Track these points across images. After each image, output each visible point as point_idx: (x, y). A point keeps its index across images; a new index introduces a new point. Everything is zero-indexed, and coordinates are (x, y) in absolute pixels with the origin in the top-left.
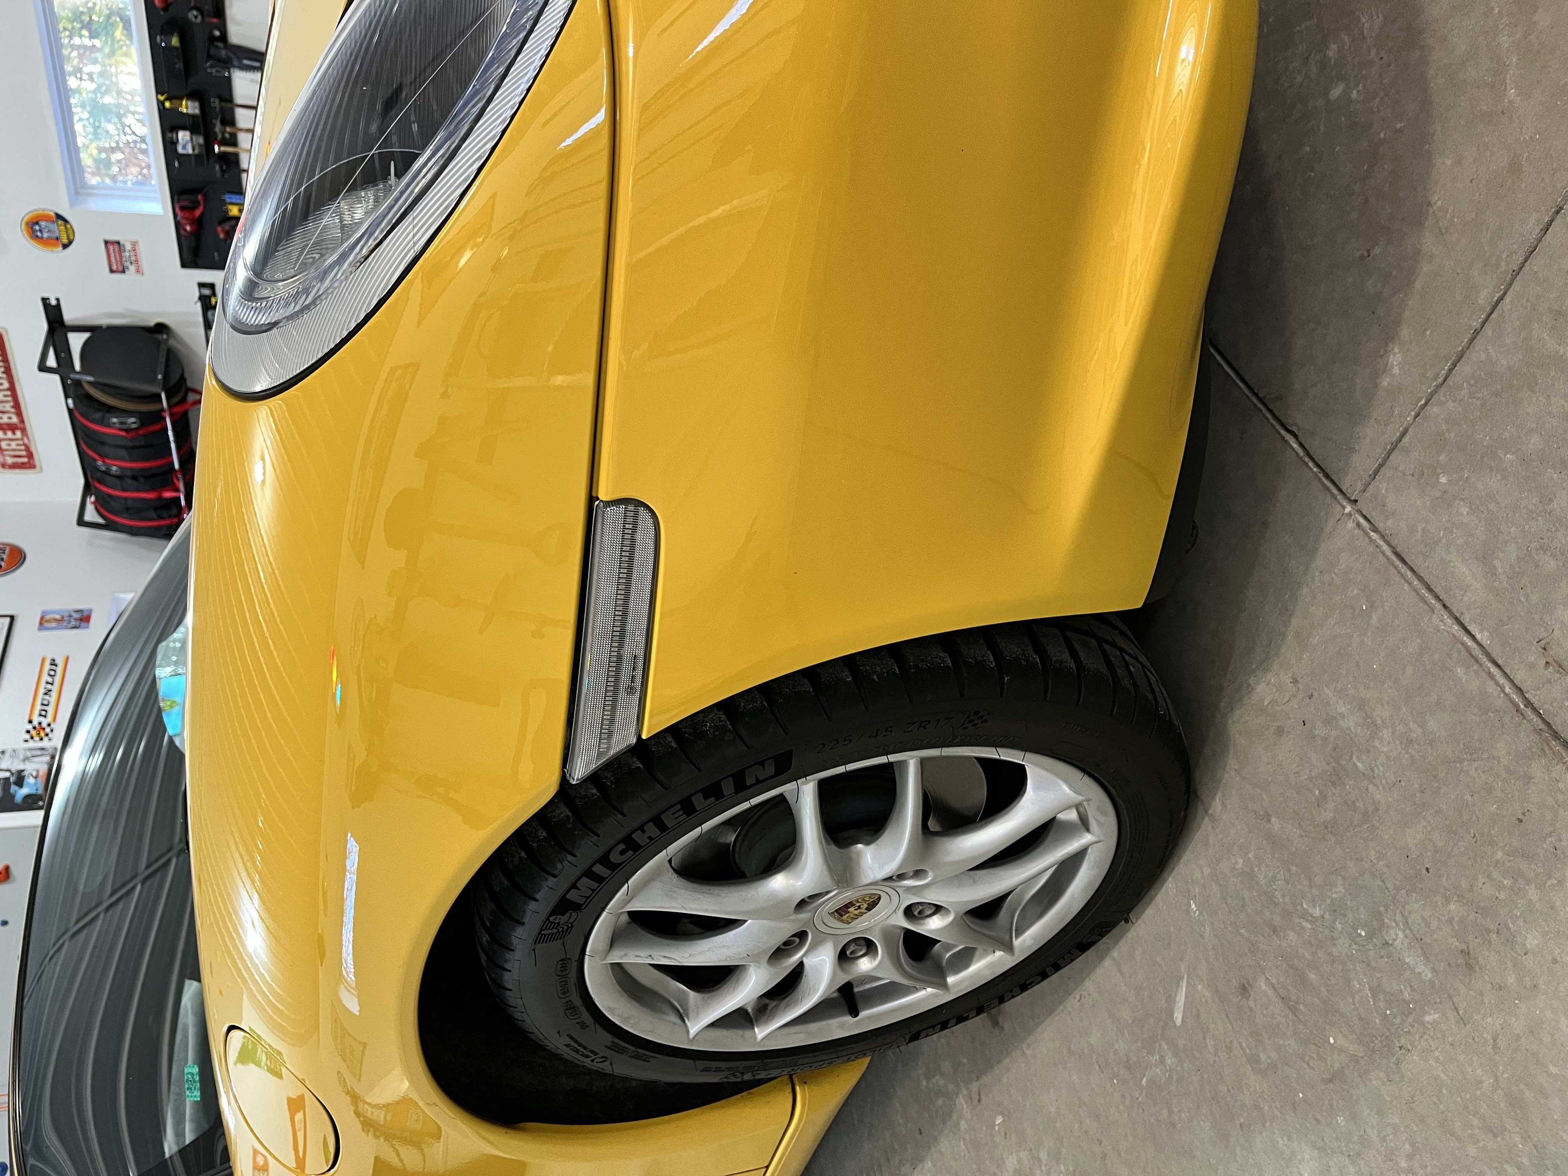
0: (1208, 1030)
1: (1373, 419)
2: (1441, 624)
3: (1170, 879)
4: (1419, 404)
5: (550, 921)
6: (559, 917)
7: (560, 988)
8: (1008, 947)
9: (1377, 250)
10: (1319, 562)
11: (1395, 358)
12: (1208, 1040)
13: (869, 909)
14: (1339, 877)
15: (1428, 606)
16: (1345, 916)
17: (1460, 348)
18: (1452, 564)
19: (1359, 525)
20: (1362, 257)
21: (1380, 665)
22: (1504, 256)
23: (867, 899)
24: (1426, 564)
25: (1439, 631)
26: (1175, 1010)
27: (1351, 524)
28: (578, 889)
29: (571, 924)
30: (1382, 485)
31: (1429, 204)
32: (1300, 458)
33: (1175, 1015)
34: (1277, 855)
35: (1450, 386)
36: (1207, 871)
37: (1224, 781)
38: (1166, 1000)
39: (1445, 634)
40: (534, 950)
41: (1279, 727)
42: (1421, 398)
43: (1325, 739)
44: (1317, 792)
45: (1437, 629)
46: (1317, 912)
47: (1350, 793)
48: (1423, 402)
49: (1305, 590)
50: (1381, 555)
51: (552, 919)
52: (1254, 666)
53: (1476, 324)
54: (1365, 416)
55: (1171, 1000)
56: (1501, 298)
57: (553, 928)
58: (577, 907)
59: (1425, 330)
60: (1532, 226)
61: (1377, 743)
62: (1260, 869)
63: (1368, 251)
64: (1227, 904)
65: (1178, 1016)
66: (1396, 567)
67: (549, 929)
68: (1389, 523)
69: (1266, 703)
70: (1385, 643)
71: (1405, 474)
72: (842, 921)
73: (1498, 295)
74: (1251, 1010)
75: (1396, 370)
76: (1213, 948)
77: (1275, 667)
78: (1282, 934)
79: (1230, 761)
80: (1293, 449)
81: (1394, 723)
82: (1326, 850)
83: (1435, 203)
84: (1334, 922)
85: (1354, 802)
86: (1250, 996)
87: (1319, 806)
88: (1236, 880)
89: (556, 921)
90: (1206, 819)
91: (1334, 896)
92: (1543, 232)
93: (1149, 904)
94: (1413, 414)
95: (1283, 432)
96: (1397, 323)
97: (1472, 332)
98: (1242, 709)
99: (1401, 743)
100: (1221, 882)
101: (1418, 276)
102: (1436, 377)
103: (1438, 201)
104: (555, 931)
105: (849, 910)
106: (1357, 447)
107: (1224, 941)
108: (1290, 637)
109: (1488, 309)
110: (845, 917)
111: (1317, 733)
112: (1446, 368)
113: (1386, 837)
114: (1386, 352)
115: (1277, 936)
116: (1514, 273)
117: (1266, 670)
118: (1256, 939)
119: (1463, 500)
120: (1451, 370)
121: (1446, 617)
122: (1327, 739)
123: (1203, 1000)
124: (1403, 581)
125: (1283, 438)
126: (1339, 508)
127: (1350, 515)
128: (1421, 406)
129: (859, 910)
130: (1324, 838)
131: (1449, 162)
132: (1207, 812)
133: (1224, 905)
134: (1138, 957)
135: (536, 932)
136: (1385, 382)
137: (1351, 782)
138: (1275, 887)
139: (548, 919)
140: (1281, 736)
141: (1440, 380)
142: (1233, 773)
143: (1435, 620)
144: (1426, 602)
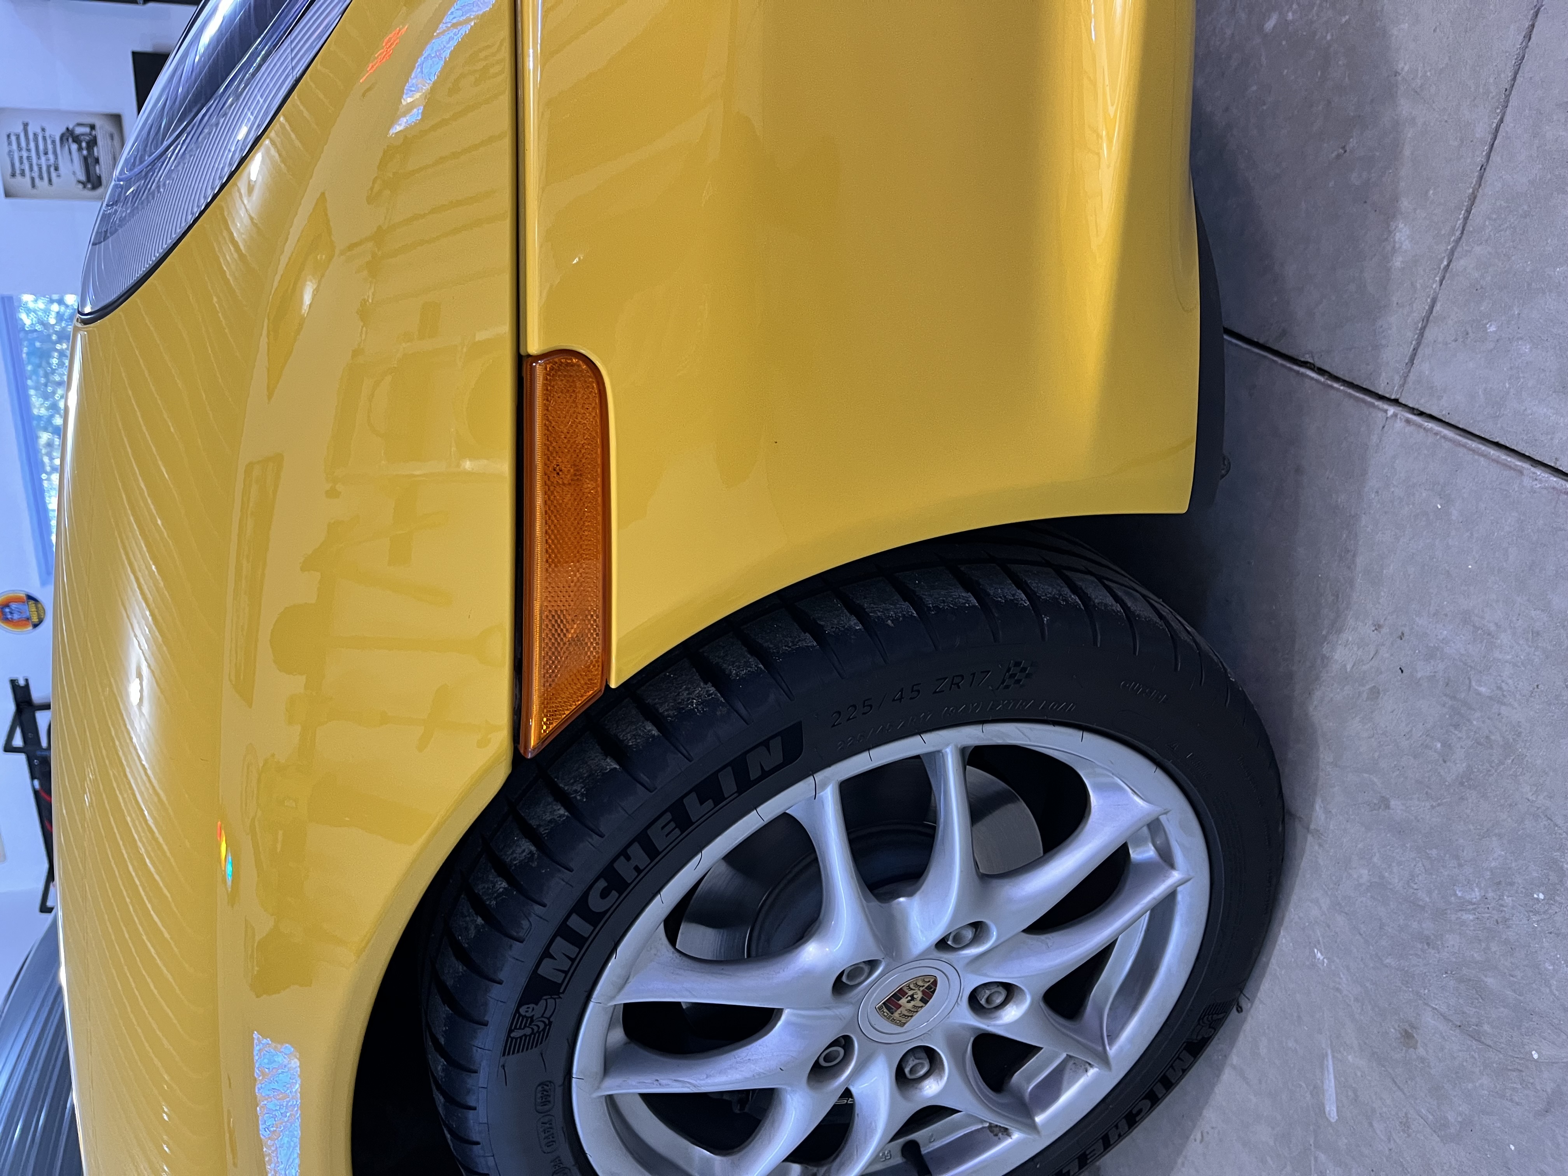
0: (1374, 1111)
1: (1395, 305)
2: (1535, 483)
3: (1282, 933)
4: (1442, 268)
5: (520, 1015)
6: (532, 1006)
7: (543, 1135)
8: (1104, 1060)
9: (1353, 143)
10: (1373, 483)
11: (1402, 234)
12: (1375, 1124)
13: (925, 1001)
14: (1494, 838)
15: (1515, 470)
16: (1512, 884)
17: (1471, 190)
18: (1529, 412)
19: (1408, 421)
20: (1339, 156)
21: (1476, 563)
22: (1491, 80)
23: (920, 983)
24: (1499, 425)
25: (1535, 492)
26: (1326, 1102)
27: (1399, 425)
28: (552, 957)
29: (549, 1019)
30: (1423, 366)
31: (1396, 74)
32: (1323, 384)
33: (1327, 1109)
34: (1408, 845)
35: (1471, 232)
36: (1325, 903)
37: (1320, 783)
38: (1311, 1094)
39: (1545, 492)
40: (503, 1066)
41: (1371, 689)
42: (1442, 261)
43: (1432, 678)
44: (1439, 745)
45: (1533, 491)
46: (1476, 895)
47: (1479, 728)
48: (1445, 263)
49: (1364, 520)
50: (1443, 440)
51: (522, 1010)
52: (1324, 633)
53: (1480, 159)
54: (1385, 306)
55: (1317, 1091)
56: (1501, 120)
57: (525, 1026)
58: (552, 989)
59: (1427, 192)
60: (1513, 39)
61: (1497, 654)
62: (1391, 872)
63: (1344, 148)
64: (1361, 934)
65: (1331, 1110)
66: (1464, 446)
67: (520, 1028)
68: (1444, 402)
69: (1349, 667)
70: (1476, 535)
71: (1446, 344)
72: (893, 1021)
73: (1496, 121)
74: (1422, 1060)
75: (1407, 245)
76: (1356, 1000)
77: (1351, 622)
78: (1439, 943)
79: (1322, 756)
80: (1312, 378)
81: (1511, 621)
82: (1468, 811)
83: (1403, 69)
84: (1501, 898)
85: (1487, 737)
86: (1417, 1042)
87: (1445, 762)
88: (1364, 899)
89: (528, 1015)
90: (1310, 838)
91: (1493, 864)
92: (1527, 39)
93: (1262, 975)
94: (1437, 279)
95: (1296, 368)
96: (1395, 199)
97: (1479, 169)
98: (1323, 688)
99: (1527, 640)
100: (1346, 910)
101: (1403, 144)
102: (1453, 229)
103: (1404, 66)
104: (528, 1031)
105: (900, 1002)
106: (1384, 342)
107: (1368, 984)
108: (1359, 580)
109: (1489, 138)
110: (896, 1015)
111: (1419, 675)
112: (1461, 216)
113: (1539, 762)
114: (1390, 232)
115: (1433, 948)
116: (1507, 93)
117: (1340, 631)
118: (1407, 964)
119: (1521, 338)
120: (1466, 219)
121: (1539, 473)
122: (1435, 676)
123: (1359, 1074)
124: (1476, 457)
125: (1298, 372)
126: (1380, 414)
127: (1395, 415)
128: (1444, 269)
129: (913, 1003)
130: (1462, 798)
131: (1405, 26)
132: (1308, 829)
133: (1358, 937)
134: (1263, 1051)
135: (503, 1036)
136: (1397, 262)
137: (1478, 714)
138: (1415, 887)
139: (517, 1011)
140: (1377, 698)
141: (1458, 233)
142: (1329, 768)
143: (1527, 481)
144: (1510, 468)
